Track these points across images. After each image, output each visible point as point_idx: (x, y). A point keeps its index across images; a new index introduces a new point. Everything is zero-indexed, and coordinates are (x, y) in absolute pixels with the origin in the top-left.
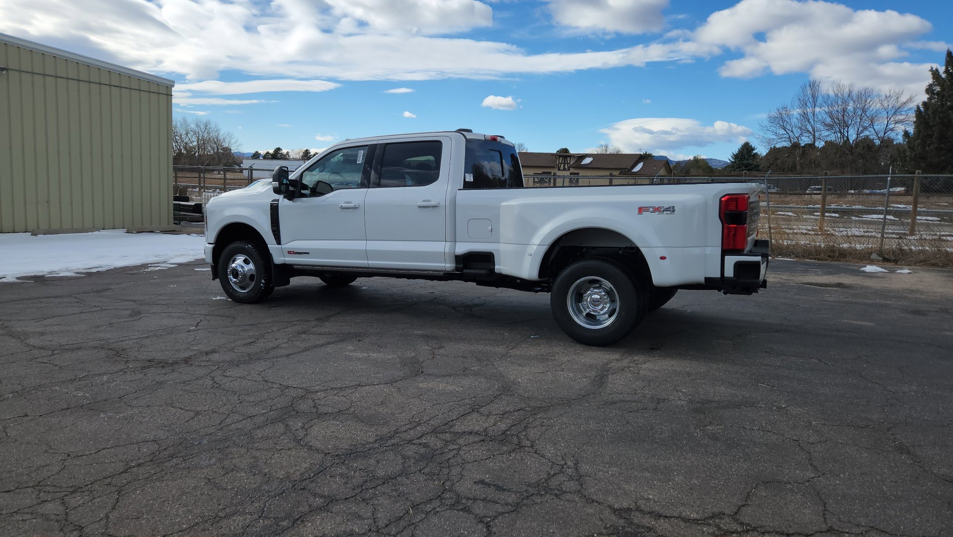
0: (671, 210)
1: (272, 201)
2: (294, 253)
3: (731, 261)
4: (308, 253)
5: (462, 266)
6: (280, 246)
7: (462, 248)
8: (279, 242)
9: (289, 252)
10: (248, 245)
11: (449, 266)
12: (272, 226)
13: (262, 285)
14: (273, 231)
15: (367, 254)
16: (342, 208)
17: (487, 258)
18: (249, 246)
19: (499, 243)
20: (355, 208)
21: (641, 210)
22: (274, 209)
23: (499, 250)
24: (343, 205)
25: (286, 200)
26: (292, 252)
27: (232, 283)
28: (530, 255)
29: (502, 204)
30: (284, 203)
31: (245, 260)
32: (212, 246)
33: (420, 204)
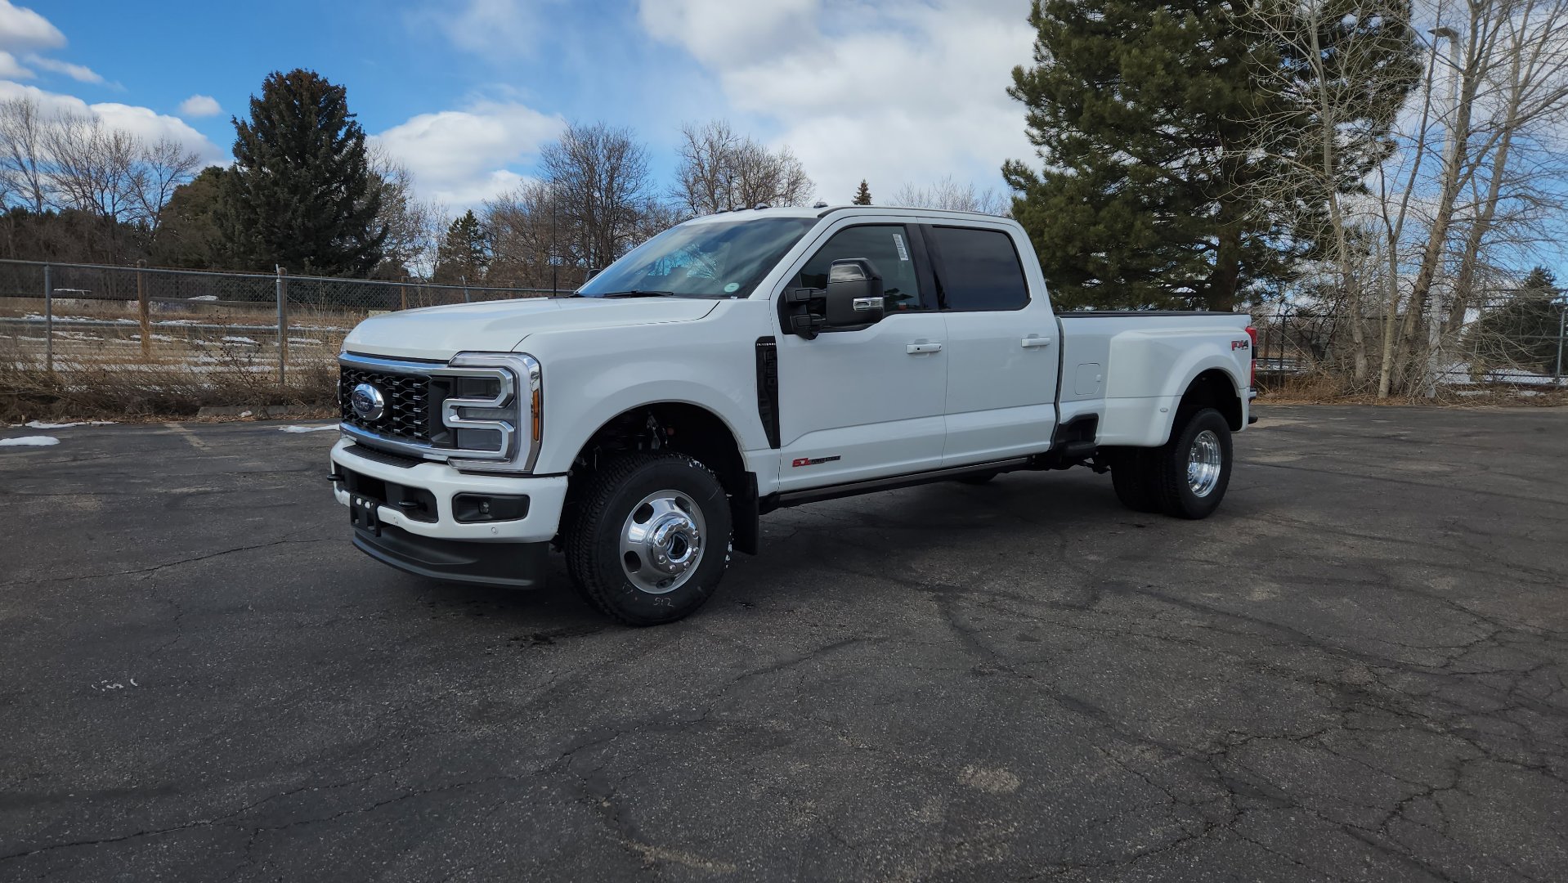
0: (1246, 344)
1: (762, 340)
2: (808, 462)
4: (837, 458)
5: (1063, 441)
6: (776, 451)
7: (1068, 411)
8: (775, 443)
9: (797, 463)
10: (691, 461)
11: (1043, 444)
12: (761, 404)
13: (727, 557)
14: (763, 416)
15: (945, 442)
16: (918, 353)
17: (1086, 424)
18: (696, 462)
19: (1103, 398)
20: (933, 352)
21: (1234, 345)
22: (767, 361)
23: (1103, 410)
24: (918, 346)
25: (793, 339)
26: (803, 462)
27: (632, 576)
28: (1164, 411)
29: (1112, 340)
30: (789, 346)
31: (680, 503)
32: (563, 482)
33: (1026, 342)
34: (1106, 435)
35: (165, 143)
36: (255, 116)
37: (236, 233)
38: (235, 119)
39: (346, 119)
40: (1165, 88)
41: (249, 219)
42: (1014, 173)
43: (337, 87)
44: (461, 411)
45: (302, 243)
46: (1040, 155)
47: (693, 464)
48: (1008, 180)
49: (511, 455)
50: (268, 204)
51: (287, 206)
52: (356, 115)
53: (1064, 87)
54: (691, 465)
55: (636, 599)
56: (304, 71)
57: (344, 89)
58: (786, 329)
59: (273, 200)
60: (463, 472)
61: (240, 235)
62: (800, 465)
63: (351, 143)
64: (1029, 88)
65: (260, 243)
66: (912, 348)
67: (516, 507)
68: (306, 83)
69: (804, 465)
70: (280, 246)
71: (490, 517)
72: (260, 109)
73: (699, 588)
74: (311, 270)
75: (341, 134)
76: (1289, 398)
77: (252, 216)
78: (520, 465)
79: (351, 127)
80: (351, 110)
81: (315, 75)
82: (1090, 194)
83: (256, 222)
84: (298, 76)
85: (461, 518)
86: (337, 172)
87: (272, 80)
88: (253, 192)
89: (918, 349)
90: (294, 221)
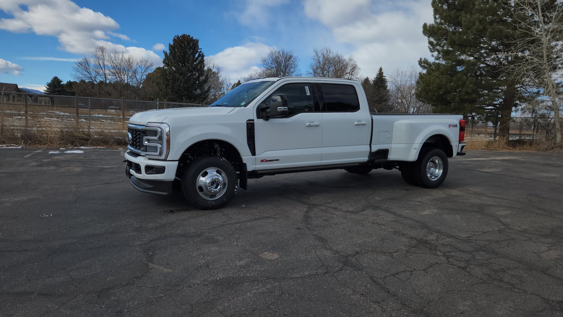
0: (456, 126)
1: (249, 120)
2: (266, 161)
3: (461, 145)
4: (278, 160)
5: (373, 158)
6: (254, 157)
7: (375, 148)
8: (253, 153)
9: (262, 161)
10: (222, 158)
11: (365, 159)
12: (248, 141)
13: (235, 190)
14: (249, 145)
15: (322, 156)
17: (384, 153)
19: (391, 144)
20: (316, 126)
21: (450, 126)
22: (250, 127)
23: (391, 148)
24: (310, 124)
25: (261, 121)
26: (265, 161)
27: (201, 194)
28: (415, 149)
29: (395, 123)
30: (259, 123)
31: (218, 172)
32: (177, 163)
33: (356, 123)
34: (392, 156)
35: (143, 59)
36: (170, 50)
37: (163, 89)
38: (164, 51)
39: (199, 50)
40: (479, 30)
41: (167, 84)
42: (423, 63)
43: (196, 40)
44: (148, 140)
45: (183, 92)
46: (433, 56)
47: (223, 159)
48: (421, 66)
49: (161, 154)
50: (173, 79)
51: (179, 79)
52: (201, 49)
53: (441, 31)
54: (222, 160)
55: (202, 201)
56: (186, 34)
57: (198, 40)
58: (259, 117)
59: (174, 78)
60: (149, 159)
61: (164, 89)
62: (263, 161)
63: (200, 58)
64: (428, 31)
65: (170, 92)
66: (307, 124)
67: (161, 170)
68: (186, 38)
69: (265, 162)
70: (176, 93)
71: (155, 173)
72: (172, 47)
73: (225, 199)
74: (185, 101)
75: (197, 55)
76: (526, 149)
77: (168, 83)
78: (163, 157)
79: (200, 53)
80: (200, 48)
81: (189, 36)
82: (450, 71)
83: (169, 85)
84: (184, 36)
85: (147, 173)
86: (195, 68)
87: (176, 38)
88: (168, 75)
89: (310, 125)
90: (181, 85)
